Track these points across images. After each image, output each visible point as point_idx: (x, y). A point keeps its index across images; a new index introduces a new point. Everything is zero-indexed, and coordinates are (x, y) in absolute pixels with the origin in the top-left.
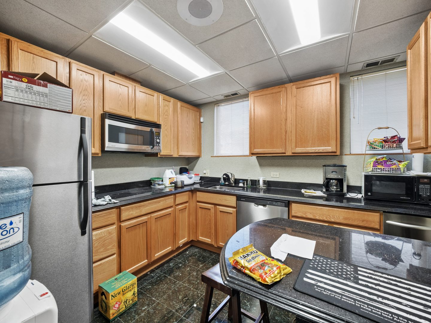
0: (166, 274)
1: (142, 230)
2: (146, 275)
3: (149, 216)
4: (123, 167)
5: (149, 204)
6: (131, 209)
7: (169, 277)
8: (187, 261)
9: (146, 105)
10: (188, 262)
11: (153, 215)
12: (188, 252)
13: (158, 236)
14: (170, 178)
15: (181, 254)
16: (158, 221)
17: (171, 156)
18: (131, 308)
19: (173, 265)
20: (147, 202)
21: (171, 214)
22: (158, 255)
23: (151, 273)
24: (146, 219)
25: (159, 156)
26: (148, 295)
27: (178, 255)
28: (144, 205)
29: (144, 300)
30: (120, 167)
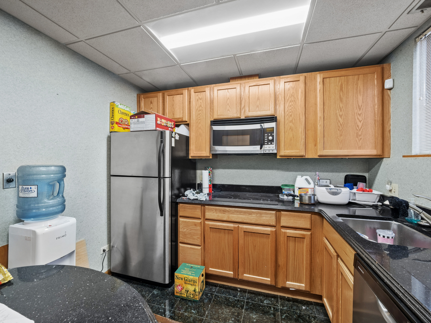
0: (246, 305)
1: (228, 237)
2: (235, 289)
3: (236, 225)
4: (249, 169)
5: (235, 211)
6: (215, 211)
7: (243, 310)
8: (286, 316)
9: (258, 99)
10: (284, 319)
11: (241, 226)
12: (304, 308)
13: (249, 255)
14: (299, 188)
15: (293, 302)
16: (249, 237)
17: (303, 156)
18: (190, 301)
19: (267, 304)
20: (234, 209)
21: (270, 235)
22: (247, 276)
23: (240, 291)
24: (232, 227)
25: (278, 157)
26: (209, 306)
27: (288, 300)
28: (229, 210)
29: (203, 306)
30: (246, 169)
